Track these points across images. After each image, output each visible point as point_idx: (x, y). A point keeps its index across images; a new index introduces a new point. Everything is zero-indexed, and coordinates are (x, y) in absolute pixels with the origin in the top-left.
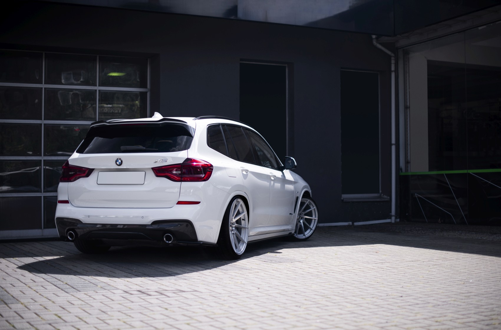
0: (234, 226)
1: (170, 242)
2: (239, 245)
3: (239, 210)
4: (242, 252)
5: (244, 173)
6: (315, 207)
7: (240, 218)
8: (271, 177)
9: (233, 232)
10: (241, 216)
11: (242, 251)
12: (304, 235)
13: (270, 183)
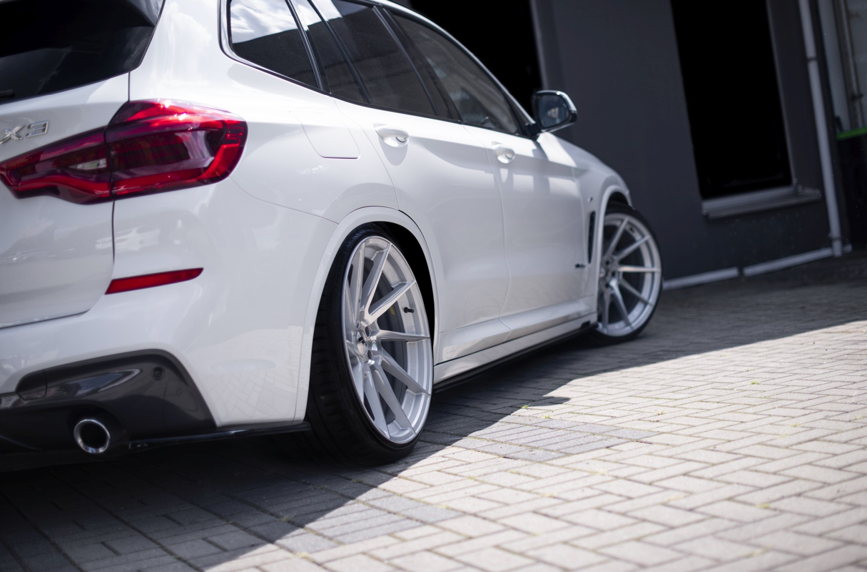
0: (374, 338)
1: (101, 450)
2: (403, 407)
3: (383, 274)
4: (414, 429)
5: (392, 142)
6: (648, 237)
7: (395, 306)
8: (496, 157)
9: (372, 362)
10: (398, 298)
11: (413, 425)
12: (628, 324)
13: (498, 176)
